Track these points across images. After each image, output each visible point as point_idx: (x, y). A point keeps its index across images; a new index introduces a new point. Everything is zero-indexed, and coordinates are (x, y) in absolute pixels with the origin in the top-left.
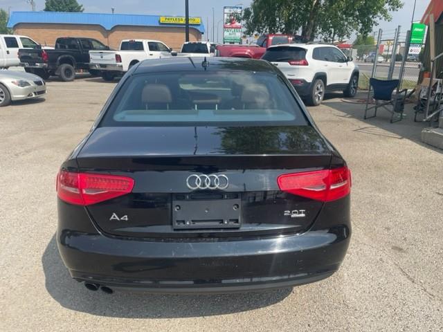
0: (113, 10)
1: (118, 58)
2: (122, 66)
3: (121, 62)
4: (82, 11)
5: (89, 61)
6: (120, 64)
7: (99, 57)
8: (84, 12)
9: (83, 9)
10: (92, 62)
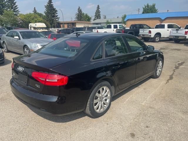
0: (168, 10)
1: (150, 32)
2: (151, 35)
3: (151, 33)
4: (157, 12)
5: (139, 33)
6: (150, 34)
7: (143, 32)
8: (158, 12)
9: (158, 11)
10: (140, 33)
